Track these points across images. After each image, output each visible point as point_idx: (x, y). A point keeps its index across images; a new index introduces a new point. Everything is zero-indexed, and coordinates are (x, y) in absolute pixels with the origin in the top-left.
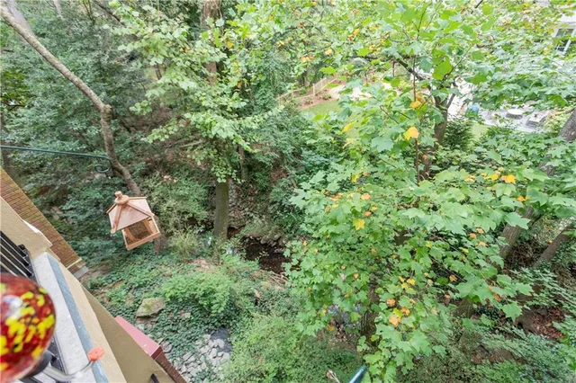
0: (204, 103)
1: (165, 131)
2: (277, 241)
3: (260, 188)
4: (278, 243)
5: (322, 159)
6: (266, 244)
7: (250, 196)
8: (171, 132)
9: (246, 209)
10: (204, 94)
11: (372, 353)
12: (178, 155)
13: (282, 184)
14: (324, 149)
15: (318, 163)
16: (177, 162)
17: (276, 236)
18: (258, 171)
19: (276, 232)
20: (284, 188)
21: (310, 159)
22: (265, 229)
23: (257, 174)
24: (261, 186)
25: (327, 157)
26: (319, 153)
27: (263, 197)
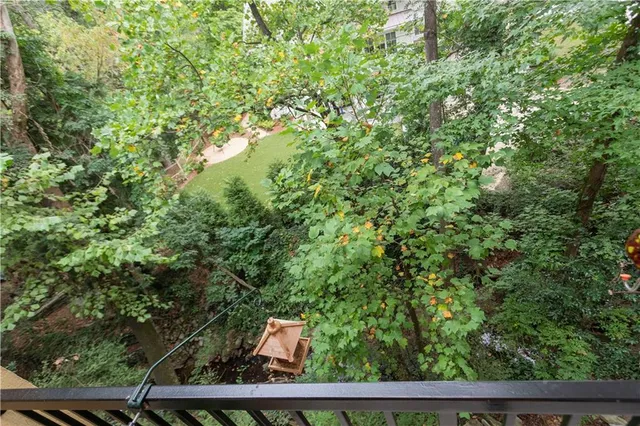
0: (77, 236)
1: (27, 301)
2: (241, 346)
3: (184, 303)
4: (244, 348)
5: (243, 229)
6: (231, 359)
7: (177, 318)
8: (38, 298)
9: (181, 337)
10: (71, 225)
11: (436, 361)
12: (33, 331)
13: (215, 279)
14: (238, 219)
15: (241, 236)
16: (38, 341)
17: (238, 342)
18: (170, 284)
19: (235, 337)
20: (220, 283)
21: (230, 236)
22: (219, 343)
23: (173, 288)
24: (186, 298)
25: (245, 225)
26: (234, 226)
27: (195, 309)
